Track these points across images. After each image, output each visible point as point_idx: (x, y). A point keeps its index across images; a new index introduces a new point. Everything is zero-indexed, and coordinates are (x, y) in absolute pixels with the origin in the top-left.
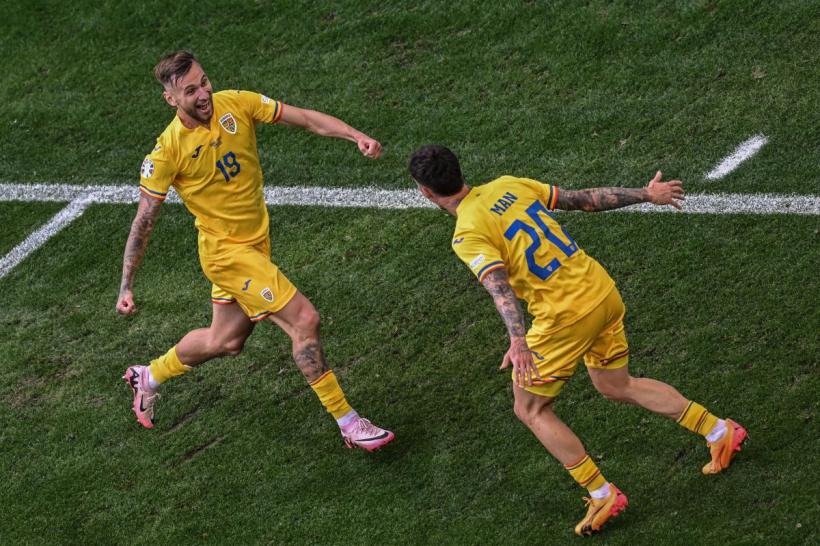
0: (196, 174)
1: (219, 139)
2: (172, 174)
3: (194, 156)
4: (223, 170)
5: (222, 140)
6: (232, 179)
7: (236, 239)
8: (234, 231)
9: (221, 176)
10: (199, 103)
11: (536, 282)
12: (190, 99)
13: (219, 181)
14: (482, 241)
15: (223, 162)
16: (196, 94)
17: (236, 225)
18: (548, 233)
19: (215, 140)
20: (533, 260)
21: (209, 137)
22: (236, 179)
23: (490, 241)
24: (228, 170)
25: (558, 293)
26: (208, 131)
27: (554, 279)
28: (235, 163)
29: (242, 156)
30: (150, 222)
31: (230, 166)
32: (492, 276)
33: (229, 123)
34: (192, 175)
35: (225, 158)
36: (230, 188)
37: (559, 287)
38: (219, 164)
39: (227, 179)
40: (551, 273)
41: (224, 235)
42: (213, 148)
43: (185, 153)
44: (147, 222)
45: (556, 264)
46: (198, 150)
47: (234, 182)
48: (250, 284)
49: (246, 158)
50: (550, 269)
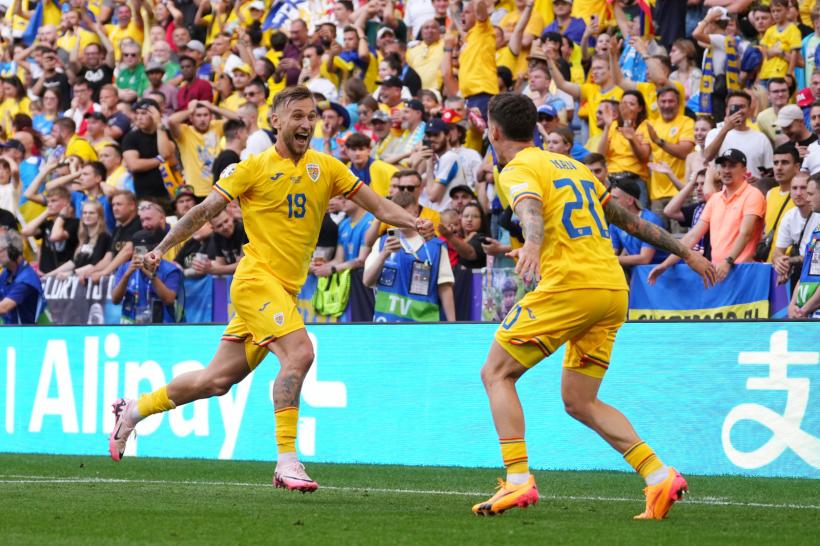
0: (266, 194)
1: (300, 178)
2: (246, 184)
3: (272, 178)
4: (290, 205)
5: (302, 180)
6: (293, 217)
7: (273, 271)
8: (274, 264)
9: (286, 209)
10: (299, 131)
11: (563, 236)
12: (294, 123)
13: (284, 213)
14: (533, 175)
15: (293, 198)
16: (300, 122)
17: (278, 260)
18: (591, 206)
19: (296, 176)
20: (569, 216)
21: (293, 171)
22: (297, 220)
23: (538, 179)
24: (294, 208)
25: (578, 256)
26: (293, 165)
27: (581, 243)
28: (303, 206)
29: (311, 205)
30: (207, 213)
31: (298, 206)
32: (528, 201)
33: (314, 171)
34: (262, 194)
35: (297, 196)
36: (289, 224)
37: (581, 251)
38: (289, 197)
39: (290, 216)
40: (579, 235)
41: (265, 261)
42: (291, 183)
43: (265, 172)
44: (204, 212)
45: (587, 231)
46: (278, 175)
47: (295, 222)
48: (267, 307)
49: (314, 210)
50: (581, 232)
